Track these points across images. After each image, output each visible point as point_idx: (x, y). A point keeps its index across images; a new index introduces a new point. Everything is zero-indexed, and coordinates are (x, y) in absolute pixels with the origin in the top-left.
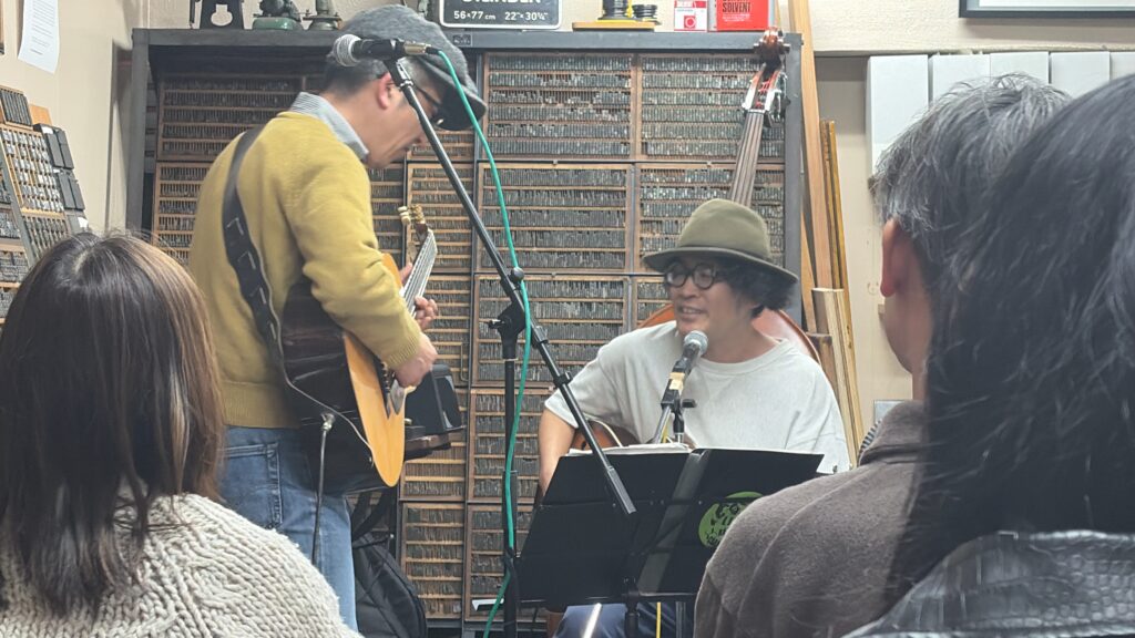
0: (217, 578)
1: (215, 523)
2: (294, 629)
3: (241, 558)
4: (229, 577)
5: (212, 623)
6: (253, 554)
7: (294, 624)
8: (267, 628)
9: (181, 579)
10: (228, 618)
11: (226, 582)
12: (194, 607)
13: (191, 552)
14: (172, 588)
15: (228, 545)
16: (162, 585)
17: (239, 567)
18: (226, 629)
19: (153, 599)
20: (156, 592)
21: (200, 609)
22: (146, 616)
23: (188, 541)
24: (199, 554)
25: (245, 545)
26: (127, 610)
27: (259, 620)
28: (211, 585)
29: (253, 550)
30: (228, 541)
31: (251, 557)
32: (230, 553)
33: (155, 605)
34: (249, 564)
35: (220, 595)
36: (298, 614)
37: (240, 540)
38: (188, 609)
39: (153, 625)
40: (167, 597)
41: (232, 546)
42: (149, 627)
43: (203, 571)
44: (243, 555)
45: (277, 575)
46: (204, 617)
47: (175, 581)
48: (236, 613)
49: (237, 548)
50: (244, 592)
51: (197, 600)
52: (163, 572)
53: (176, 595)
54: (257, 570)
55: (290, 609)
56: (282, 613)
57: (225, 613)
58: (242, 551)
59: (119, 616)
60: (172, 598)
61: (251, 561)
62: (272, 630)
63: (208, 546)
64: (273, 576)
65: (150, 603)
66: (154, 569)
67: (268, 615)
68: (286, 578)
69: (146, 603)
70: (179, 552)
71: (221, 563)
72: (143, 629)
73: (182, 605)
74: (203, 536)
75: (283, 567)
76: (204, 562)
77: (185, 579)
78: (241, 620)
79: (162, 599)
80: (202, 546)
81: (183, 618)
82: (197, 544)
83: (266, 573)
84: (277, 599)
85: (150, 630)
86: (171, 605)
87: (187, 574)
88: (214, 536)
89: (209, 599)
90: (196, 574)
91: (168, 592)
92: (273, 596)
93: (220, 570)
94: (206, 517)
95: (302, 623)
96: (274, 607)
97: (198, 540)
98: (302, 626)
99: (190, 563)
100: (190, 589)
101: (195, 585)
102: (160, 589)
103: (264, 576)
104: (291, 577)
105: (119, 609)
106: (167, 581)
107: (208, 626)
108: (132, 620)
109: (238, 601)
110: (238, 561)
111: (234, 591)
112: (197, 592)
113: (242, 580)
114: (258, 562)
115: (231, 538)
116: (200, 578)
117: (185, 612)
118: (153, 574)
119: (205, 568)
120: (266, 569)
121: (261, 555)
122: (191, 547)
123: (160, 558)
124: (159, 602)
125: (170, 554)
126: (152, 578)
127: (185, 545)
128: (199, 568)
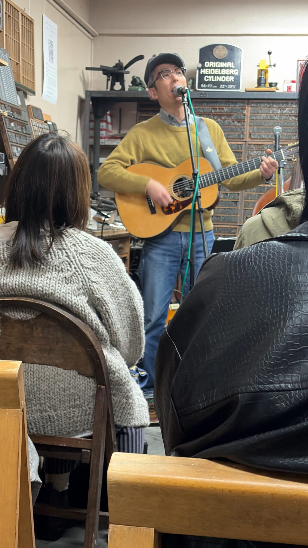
0: (88, 257)
1: (87, 237)
2: (114, 276)
3: (96, 250)
4: (92, 257)
5: (87, 274)
6: (100, 249)
7: (114, 275)
8: (105, 276)
9: (76, 257)
10: (92, 272)
11: (91, 259)
12: (81, 267)
13: (79, 248)
14: (73, 260)
15: (92, 246)
16: (70, 259)
17: (96, 253)
18: (92, 276)
19: (66, 264)
20: (67, 261)
21: (83, 268)
22: (64, 270)
23: (78, 244)
24: (82, 249)
25: (98, 245)
26: (57, 268)
27: (103, 273)
28: (86, 260)
29: (101, 247)
30: (92, 244)
31: (100, 250)
32: (92, 248)
33: (67, 266)
34: (99, 253)
35: (90, 264)
36: (115, 271)
37: (96, 244)
38: (79, 268)
39: (67, 274)
40: (71, 263)
41: (93, 246)
42: (65, 275)
43: (84, 254)
44: (97, 249)
45: (109, 257)
46: (84, 271)
47: (74, 258)
48: (95, 270)
49: (95, 247)
50: (97, 262)
51: (82, 265)
52: (70, 254)
53: (74, 263)
54: (102, 255)
55: (113, 270)
56: (110, 271)
57: (91, 270)
58: (97, 248)
59: (54, 270)
60: (73, 264)
61: (100, 251)
62: (107, 276)
63: (85, 246)
64: (107, 257)
65: (65, 266)
66: (66, 253)
67: (106, 271)
68: (111, 258)
69: (64, 266)
70: (75, 248)
71: (90, 252)
72: (63, 275)
73: (76, 266)
74: (83, 242)
75: (110, 255)
76: (84, 251)
77: (78, 257)
78: (97, 273)
79: (69, 264)
80: (83, 245)
81: (77, 271)
82: (81, 245)
83: (105, 256)
84: (109, 265)
85: (66, 276)
86: (73, 267)
87: (78, 255)
88: (87, 242)
89: (86, 265)
90: (81, 255)
91: (72, 262)
92: (107, 265)
93: (89, 254)
94: (83, 235)
95: (117, 274)
96: (108, 269)
97: (81, 243)
98: (116, 276)
99: (79, 251)
100: (79, 261)
101: (81, 260)
102: (69, 260)
103: (104, 257)
104: (113, 259)
105: (54, 267)
106: (71, 257)
107: (86, 275)
108: (59, 271)
109: (96, 266)
110: (95, 251)
111: (94, 262)
112: (82, 262)
113: (97, 258)
114: (102, 252)
115: (93, 243)
116: (82, 257)
117: (78, 269)
118: (66, 255)
119: (84, 253)
120: (105, 255)
121: (103, 250)
122: (79, 246)
123: (69, 249)
124: (68, 265)
125: (72, 248)
126: (66, 256)
127: (77, 245)
128: (82, 253)
